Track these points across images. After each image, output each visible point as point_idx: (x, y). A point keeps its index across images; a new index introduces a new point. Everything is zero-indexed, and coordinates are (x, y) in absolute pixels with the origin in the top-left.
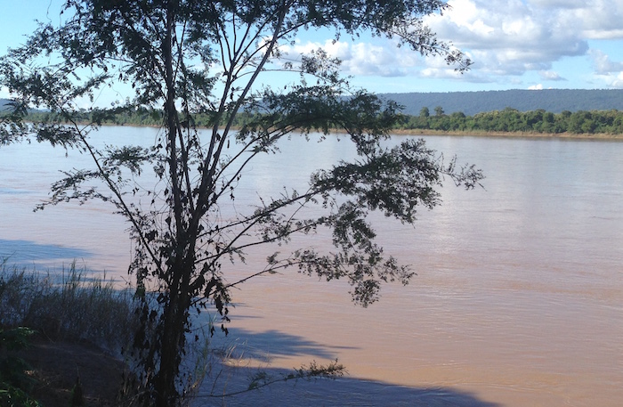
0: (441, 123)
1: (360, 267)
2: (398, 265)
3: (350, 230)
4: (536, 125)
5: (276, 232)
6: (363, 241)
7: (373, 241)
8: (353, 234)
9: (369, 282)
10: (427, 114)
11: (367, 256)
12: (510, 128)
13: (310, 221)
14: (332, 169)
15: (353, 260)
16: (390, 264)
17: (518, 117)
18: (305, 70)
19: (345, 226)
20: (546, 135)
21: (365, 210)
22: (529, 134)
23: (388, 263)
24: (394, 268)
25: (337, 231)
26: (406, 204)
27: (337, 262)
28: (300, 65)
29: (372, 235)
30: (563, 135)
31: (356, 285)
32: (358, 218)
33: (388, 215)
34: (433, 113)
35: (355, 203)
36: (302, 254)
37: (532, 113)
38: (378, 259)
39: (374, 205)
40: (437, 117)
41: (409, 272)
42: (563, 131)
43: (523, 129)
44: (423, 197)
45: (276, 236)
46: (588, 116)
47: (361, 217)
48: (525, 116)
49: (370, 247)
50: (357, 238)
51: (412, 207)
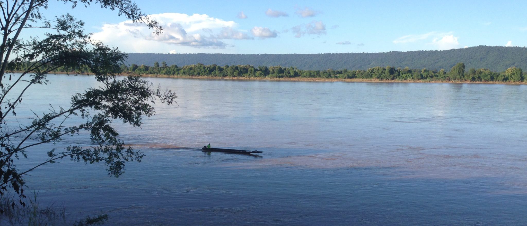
0: (166, 70)
1: (111, 154)
2: (134, 151)
3: (102, 132)
4: (213, 73)
5: (50, 135)
6: (111, 138)
7: (117, 138)
8: (104, 134)
9: (118, 162)
10: (158, 66)
11: (115, 147)
12: (201, 74)
13: (74, 127)
14: (85, 93)
15: (106, 150)
16: (130, 151)
17: (204, 68)
18: (60, 28)
19: (98, 129)
20: (218, 78)
21: (110, 119)
22: (210, 77)
23: (128, 150)
24: (132, 153)
25: (93, 133)
26: (135, 114)
27: (96, 152)
28: (56, 24)
29: (116, 134)
30: (226, 78)
31: (110, 165)
32: (106, 124)
33: (125, 122)
34: (161, 65)
35: (103, 114)
36: (72, 148)
37: (210, 66)
38: (122, 149)
39: (115, 116)
40: (163, 67)
41: (141, 155)
42: (226, 76)
43: (207, 75)
44: (144, 110)
45: (51, 138)
46: (237, 68)
47: (108, 123)
48: (207, 68)
49: (116, 141)
50: (107, 136)
51: (138, 117)
